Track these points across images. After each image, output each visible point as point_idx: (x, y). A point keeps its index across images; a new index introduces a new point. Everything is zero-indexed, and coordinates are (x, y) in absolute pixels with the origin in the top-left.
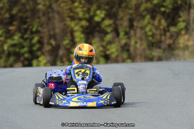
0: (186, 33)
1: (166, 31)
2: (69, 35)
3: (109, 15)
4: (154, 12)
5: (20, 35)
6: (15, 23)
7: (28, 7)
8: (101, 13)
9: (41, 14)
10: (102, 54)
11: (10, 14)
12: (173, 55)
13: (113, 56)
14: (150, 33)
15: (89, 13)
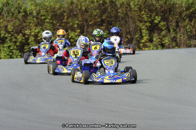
2: (139, 32)
3: (163, 19)
4: (191, 17)
5: (108, 32)
6: (104, 24)
7: (112, 15)
9: (120, 19)
10: (160, 43)
11: (101, 19)
14: (189, 30)
15: (151, 18)
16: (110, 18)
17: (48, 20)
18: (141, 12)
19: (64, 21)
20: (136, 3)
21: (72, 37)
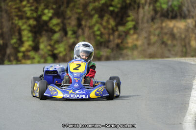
0: (135, 33)
1: (114, 30)
8: (49, 12)
12: (121, 54)
13: (61, 55)
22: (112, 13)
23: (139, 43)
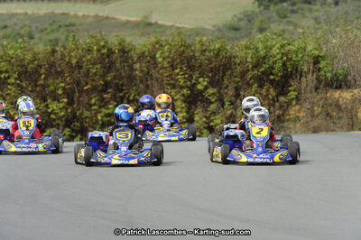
0: (297, 104)
3: (212, 84)
4: (261, 81)
6: (109, 90)
7: (123, 74)
8: (204, 81)
9: (138, 81)
10: (206, 126)
11: (104, 80)
12: (283, 127)
13: (218, 128)
15: (190, 81)
16: (120, 80)
17: (12, 80)
18: (173, 70)
19: (40, 82)
20: (167, 54)
21: (53, 110)
22: (272, 82)
23: (302, 115)
